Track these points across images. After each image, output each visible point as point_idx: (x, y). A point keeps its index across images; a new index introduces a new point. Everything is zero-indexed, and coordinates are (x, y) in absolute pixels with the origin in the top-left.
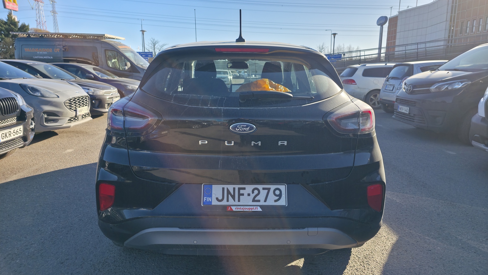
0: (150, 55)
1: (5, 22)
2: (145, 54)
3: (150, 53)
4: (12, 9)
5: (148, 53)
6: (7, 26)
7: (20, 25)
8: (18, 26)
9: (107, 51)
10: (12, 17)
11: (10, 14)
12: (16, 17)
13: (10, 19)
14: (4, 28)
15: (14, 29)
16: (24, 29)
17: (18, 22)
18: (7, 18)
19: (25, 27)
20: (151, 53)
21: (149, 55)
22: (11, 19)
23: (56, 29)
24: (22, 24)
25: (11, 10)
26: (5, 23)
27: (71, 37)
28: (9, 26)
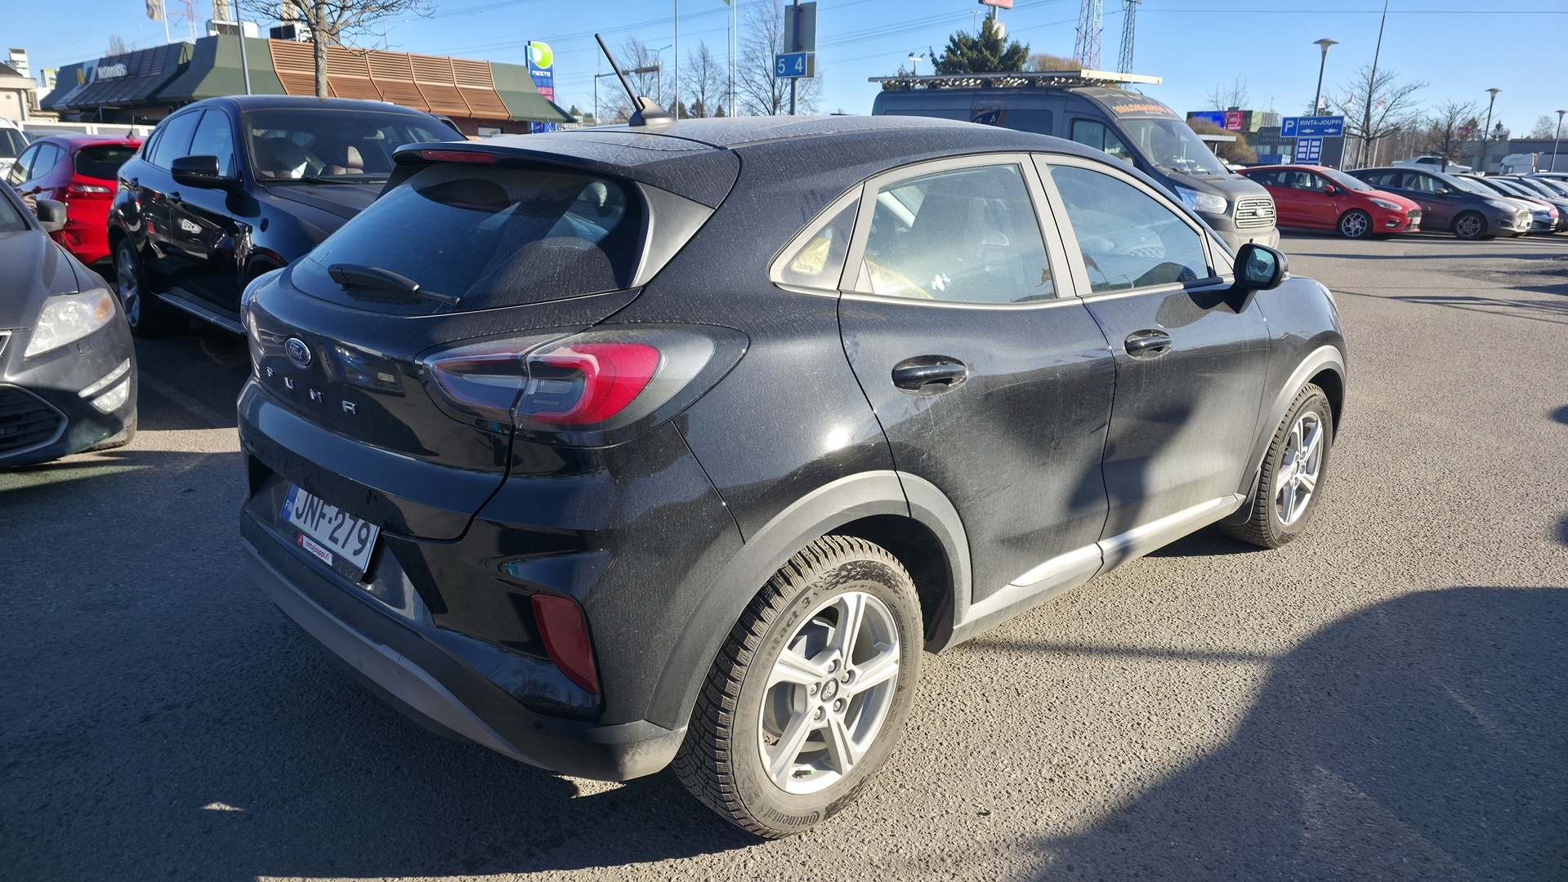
0: (1332, 126)
1: (974, 41)
2: (1315, 123)
3: (1333, 122)
4: (999, 4)
5: (1327, 122)
6: (974, 55)
7: (1005, 48)
8: (1003, 51)
9: (1077, 124)
10: (991, 28)
11: (989, 19)
12: (1001, 29)
13: (987, 33)
14: (968, 58)
15: (989, 60)
16: (1013, 59)
17: (1005, 40)
18: (981, 31)
19: (1018, 53)
20: (1337, 122)
21: (1328, 127)
22: (990, 32)
23: (1127, 50)
24: (1011, 46)
25: (994, 7)
26: (974, 45)
27: (1001, 86)
28: (981, 52)
